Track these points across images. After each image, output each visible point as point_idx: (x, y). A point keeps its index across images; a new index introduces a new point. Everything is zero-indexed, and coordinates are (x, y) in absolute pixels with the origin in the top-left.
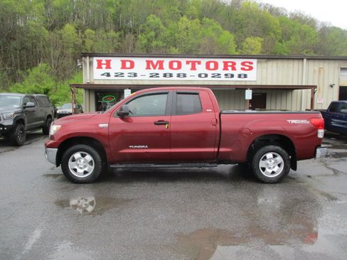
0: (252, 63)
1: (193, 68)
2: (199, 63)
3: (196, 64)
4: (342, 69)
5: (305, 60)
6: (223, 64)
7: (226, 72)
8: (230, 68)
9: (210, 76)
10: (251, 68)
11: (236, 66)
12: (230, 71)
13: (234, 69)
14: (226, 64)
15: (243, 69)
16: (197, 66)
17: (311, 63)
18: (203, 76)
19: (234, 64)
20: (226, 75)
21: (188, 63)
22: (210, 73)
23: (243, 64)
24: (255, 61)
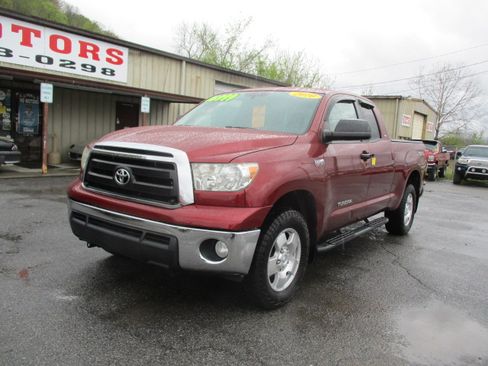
0: (121, 53)
1: (26, 42)
2: (38, 34)
3: (32, 34)
4: (218, 82)
5: (184, 63)
6: (79, 45)
7: (84, 61)
8: (90, 55)
9: (57, 62)
10: (120, 62)
11: (99, 53)
12: (90, 61)
13: (96, 57)
14: (83, 46)
15: (109, 60)
16: (33, 38)
17: (189, 68)
18: (44, 60)
19: (96, 49)
20: (84, 66)
21: (15, 29)
22: (57, 57)
23: (109, 52)
24: (125, 51)
